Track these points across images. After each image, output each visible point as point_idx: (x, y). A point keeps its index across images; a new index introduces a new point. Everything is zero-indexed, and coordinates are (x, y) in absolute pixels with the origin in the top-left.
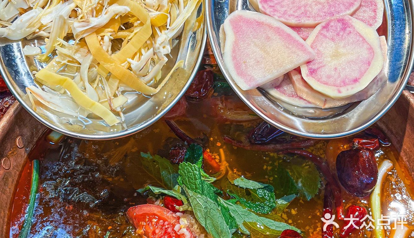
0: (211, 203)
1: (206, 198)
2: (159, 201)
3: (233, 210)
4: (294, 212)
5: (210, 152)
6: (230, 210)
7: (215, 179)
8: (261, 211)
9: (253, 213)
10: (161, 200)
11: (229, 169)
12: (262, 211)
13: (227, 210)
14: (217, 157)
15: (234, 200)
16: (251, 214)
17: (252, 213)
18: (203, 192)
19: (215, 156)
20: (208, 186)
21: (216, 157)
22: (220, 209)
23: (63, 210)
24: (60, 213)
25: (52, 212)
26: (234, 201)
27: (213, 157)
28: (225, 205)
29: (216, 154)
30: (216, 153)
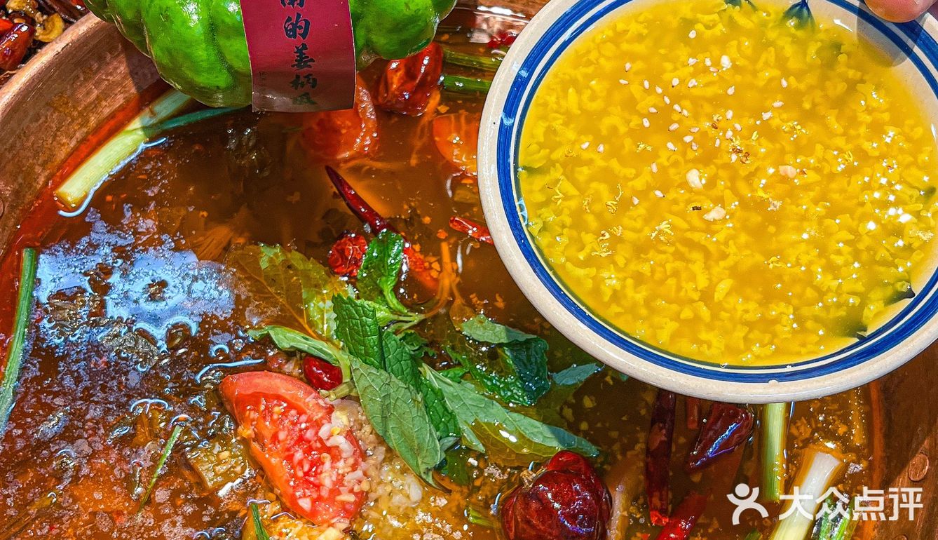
0: (399, 388)
1: (387, 375)
2: (293, 364)
3: (454, 396)
4: (588, 403)
5: (421, 252)
6: (445, 394)
7: (422, 317)
8: (516, 399)
9: (497, 404)
10: (297, 361)
11: (457, 294)
12: (519, 400)
13: (439, 395)
14: (436, 266)
15: (459, 371)
16: (493, 404)
17: (494, 402)
18: (383, 358)
19: (430, 264)
20: (397, 344)
21: (433, 266)
22: (420, 400)
23: (84, 370)
24: (76, 373)
25: (59, 369)
26: (458, 374)
27: (427, 264)
28: (436, 385)
29: (433, 259)
30: (434, 255)
